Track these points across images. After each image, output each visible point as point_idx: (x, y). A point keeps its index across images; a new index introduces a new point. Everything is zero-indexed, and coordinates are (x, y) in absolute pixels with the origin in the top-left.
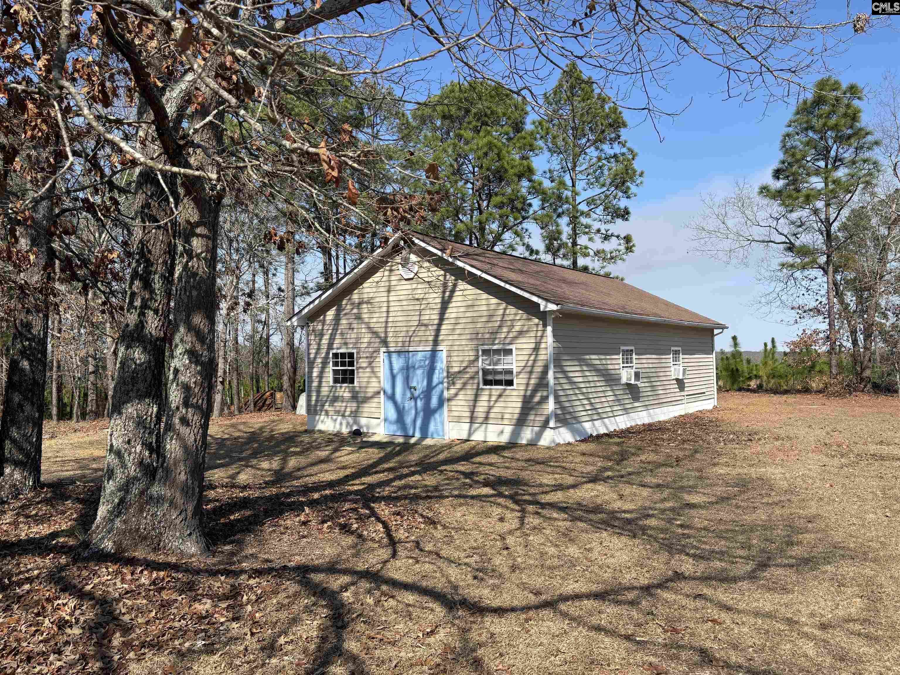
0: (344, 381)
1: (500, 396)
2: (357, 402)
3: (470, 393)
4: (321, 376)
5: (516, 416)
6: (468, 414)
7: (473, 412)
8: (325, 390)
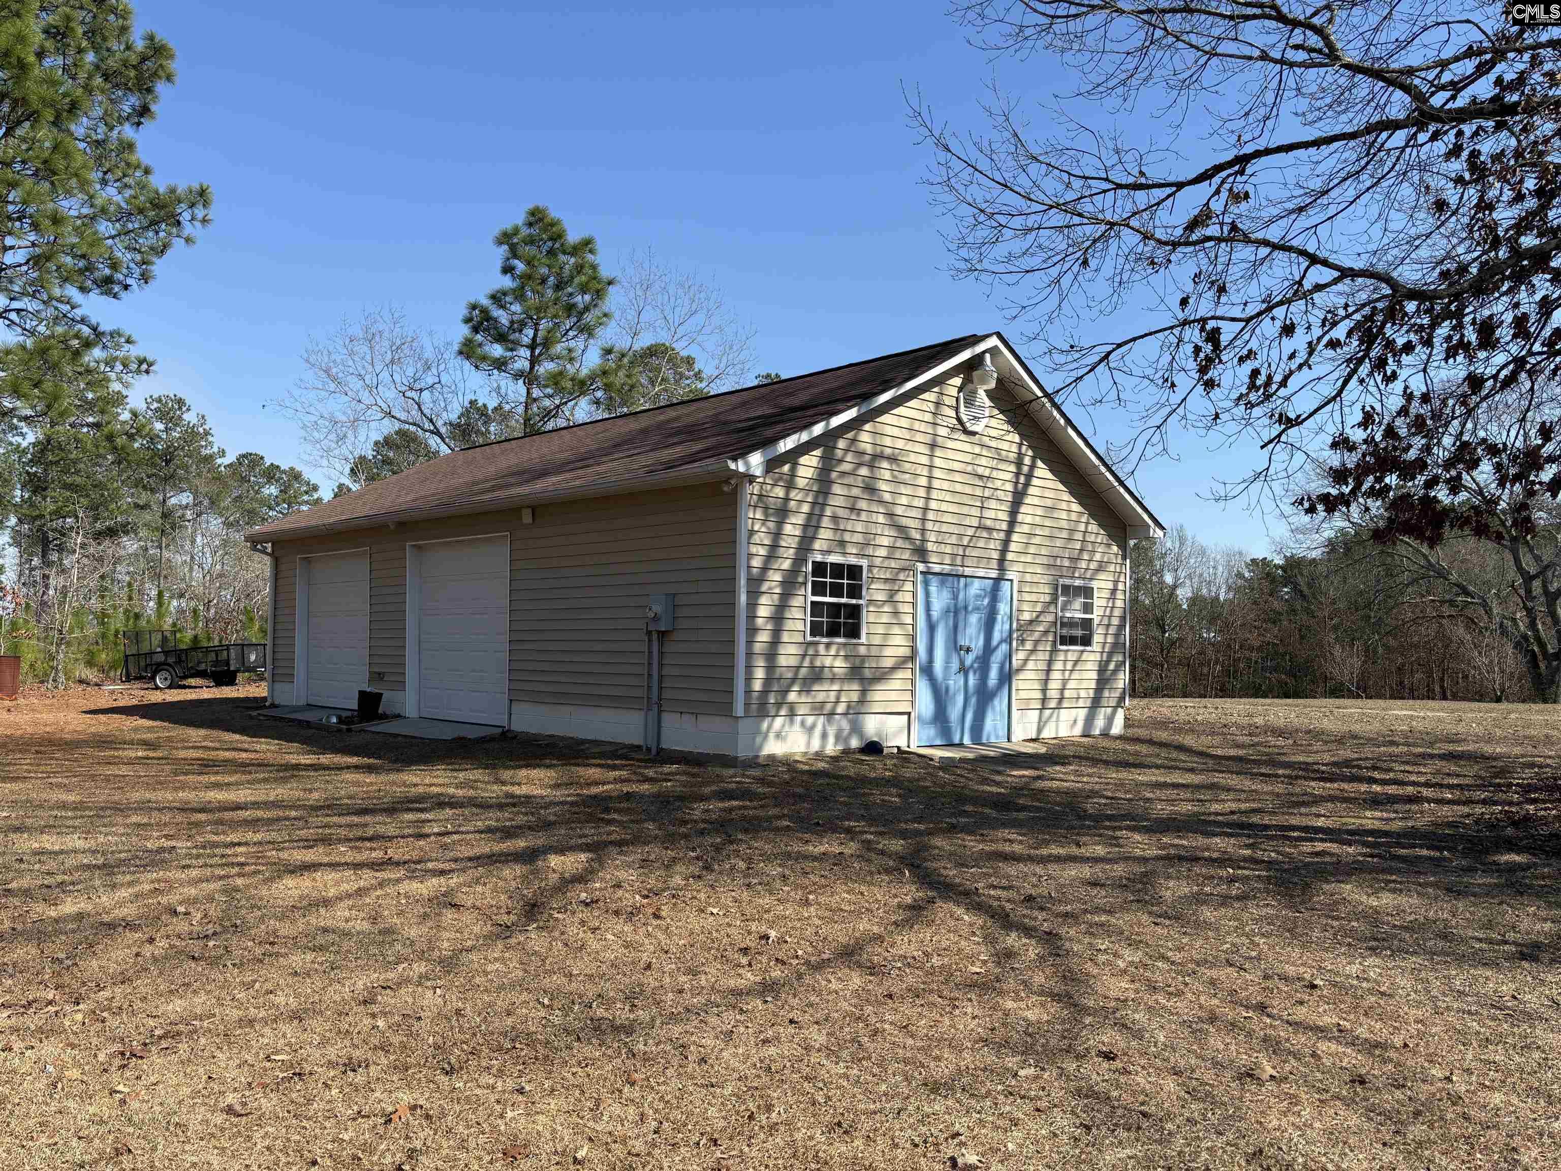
0: (833, 632)
1: (1076, 662)
2: (862, 680)
3: (1043, 656)
4: (778, 618)
5: (1092, 695)
6: (1039, 695)
7: (1044, 690)
8: (788, 655)
